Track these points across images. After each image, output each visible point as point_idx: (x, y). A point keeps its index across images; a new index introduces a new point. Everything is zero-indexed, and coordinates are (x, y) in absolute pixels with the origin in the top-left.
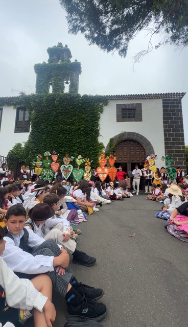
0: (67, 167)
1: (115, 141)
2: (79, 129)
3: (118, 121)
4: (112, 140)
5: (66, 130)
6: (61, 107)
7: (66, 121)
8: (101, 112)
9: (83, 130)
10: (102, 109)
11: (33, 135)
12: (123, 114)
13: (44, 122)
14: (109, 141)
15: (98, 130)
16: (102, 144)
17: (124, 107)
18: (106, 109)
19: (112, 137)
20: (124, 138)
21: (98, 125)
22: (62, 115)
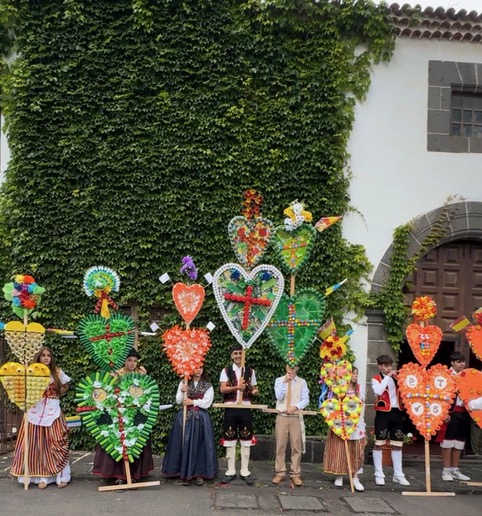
0: (249, 276)
1: (417, 244)
2: (256, 171)
3: (434, 145)
4: (402, 237)
5: (193, 172)
6: (166, 42)
7: (195, 124)
8: (360, 93)
9: (275, 177)
10: (365, 76)
11: (21, 183)
12: (456, 114)
13: (77, 120)
14: (388, 241)
15: (343, 184)
16: (357, 250)
17: (461, 80)
18: (380, 77)
19: (404, 218)
20: (454, 231)
21: (342, 158)
22: (170, 88)
